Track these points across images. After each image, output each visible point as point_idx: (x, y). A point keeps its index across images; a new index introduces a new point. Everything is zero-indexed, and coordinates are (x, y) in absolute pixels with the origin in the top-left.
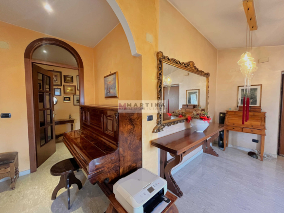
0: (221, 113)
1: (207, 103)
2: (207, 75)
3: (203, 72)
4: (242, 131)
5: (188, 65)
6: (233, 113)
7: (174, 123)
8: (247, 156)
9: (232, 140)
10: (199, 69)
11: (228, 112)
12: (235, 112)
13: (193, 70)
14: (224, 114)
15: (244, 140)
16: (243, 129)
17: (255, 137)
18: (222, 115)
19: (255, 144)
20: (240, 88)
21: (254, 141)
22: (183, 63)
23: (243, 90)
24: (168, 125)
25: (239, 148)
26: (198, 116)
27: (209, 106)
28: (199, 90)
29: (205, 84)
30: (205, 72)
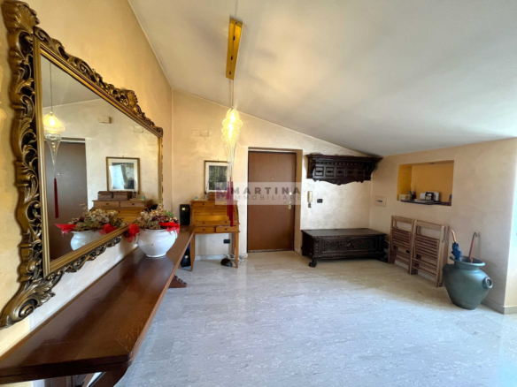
0: (182, 206)
1: (161, 190)
2: (159, 132)
3: (153, 124)
4: (215, 232)
5: (122, 97)
6: (201, 205)
7: (92, 253)
8: (220, 267)
9: (200, 247)
10: (147, 116)
11: (193, 202)
12: (203, 203)
13: (134, 112)
14: (187, 206)
15: (215, 244)
16: (215, 228)
17: (227, 236)
18: (184, 209)
19: (227, 245)
20: (208, 164)
21: (226, 241)
22: (111, 86)
23: (211, 167)
24: (73, 267)
25: (210, 258)
26: (157, 222)
27: (164, 195)
28: (138, 159)
29: (156, 148)
30: (157, 125)
